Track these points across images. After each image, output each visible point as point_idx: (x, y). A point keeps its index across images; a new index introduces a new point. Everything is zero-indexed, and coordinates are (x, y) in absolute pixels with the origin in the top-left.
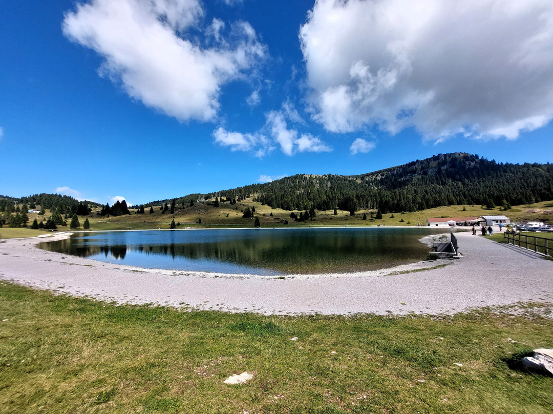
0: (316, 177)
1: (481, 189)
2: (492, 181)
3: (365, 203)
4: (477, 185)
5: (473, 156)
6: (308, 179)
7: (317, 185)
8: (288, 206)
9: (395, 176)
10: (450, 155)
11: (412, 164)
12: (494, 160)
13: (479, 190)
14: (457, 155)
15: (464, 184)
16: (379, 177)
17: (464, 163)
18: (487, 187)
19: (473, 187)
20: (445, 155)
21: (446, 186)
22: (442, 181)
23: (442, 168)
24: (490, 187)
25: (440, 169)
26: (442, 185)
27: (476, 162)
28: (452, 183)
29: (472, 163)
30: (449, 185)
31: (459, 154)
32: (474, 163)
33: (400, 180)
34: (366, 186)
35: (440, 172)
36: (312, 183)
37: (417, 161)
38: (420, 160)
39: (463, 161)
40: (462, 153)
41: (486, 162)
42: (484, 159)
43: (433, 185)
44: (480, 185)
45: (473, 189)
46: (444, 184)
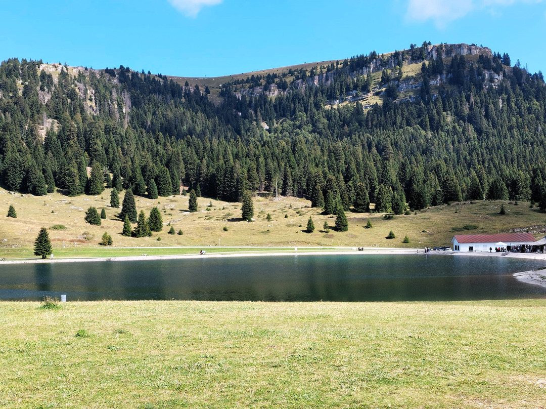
0: (80, 75)
1: (516, 149)
2: (536, 129)
3: (263, 177)
4: (505, 137)
5: (499, 56)
6: (56, 80)
7: (89, 103)
8: (26, 179)
9: (316, 95)
10: (450, 49)
11: (359, 63)
12: (540, 74)
13: (511, 149)
14: (465, 52)
15: (479, 131)
16: (274, 94)
17: (480, 74)
18: (526, 142)
19: (498, 140)
20: (439, 49)
21: (440, 132)
22: (431, 119)
23: (432, 82)
24: (532, 144)
25: (426, 83)
26: (432, 129)
27: (504, 75)
28: (454, 127)
29: (496, 76)
30: (448, 132)
31: (470, 48)
32: (501, 77)
33: (328, 107)
34: (236, 116)
35: (428, 92)
36: (72, 95)
37: (373, 55)
38: (379, 53)
39: (479, 68)
40: (476, 48)
41: (524, 77)
42: (521, 67)
43: (411, 129)
44: (512, 136)
45: (499, 148)
46: (436, 127)
